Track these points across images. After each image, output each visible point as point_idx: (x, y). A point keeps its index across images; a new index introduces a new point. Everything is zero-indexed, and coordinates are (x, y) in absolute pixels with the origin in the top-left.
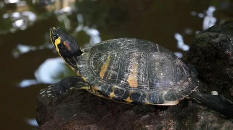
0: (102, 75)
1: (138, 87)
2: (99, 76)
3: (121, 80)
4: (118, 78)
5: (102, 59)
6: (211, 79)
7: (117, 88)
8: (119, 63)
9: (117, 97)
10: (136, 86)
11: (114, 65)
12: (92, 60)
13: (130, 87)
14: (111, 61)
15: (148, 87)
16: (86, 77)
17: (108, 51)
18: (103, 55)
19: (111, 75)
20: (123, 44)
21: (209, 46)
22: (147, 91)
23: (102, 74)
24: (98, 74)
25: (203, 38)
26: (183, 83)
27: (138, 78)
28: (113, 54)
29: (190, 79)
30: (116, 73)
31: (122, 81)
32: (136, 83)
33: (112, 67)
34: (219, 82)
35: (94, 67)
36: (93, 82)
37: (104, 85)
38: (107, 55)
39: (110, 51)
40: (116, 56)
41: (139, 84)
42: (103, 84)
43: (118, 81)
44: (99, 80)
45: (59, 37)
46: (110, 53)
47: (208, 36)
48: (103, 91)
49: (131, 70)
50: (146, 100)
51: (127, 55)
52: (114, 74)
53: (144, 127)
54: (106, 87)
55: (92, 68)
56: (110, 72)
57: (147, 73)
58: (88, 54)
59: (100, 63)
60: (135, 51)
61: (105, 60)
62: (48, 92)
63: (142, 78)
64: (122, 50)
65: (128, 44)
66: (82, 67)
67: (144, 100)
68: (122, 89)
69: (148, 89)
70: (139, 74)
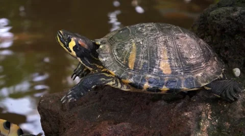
0: (131, 66)
1: (172, 73)
2: (128, 67)
3: (153, 68)
4: (150, 66)
5: (127, 48)
6: (230, 57)
7: (150, 77)
8: (147, 50)
9: (152, 87)
10: (170, 72)
11: (142, 53)
12: (115, 51)
13: (164, 74)
14: (137, 49)
15: (181, 71)
16: (114, 70)
17: (131, 38)
18: (126, 44)
19: (142, 64)
20: (144, 30)
21: (228, 21)
22: (181, 76)
23: (132, 64)
24: (127, 66)
25: (220, 14)
26: (212, 63)
27: (171, 64)
28: (138, 41)
29: (216, 58)
30: (146, 61)
31: (155, 69)
32: (170, 68)
33: (141, 55)
34: (239, 58)
35: (119, 59)
36: (123, 75)
37: (136, 76)
38: (131, 43)
39: (133, 39)
40: (141, 43)
41: (172, 70)
42: (134, 75)
43: (150, 69)
44: (129, 71)
45: (72, 39)
46: (133, 41)
47: (225, 11)
48: (136, 83)
49: (162, 56)
50: (182, 85)
51: (153, 41)
52: (145, 62)
53: (183, 115)
54: (138, 79)
55: (117, 59)
56: (140, 62)
57: (178, 57)
58: (107, 46)
59: (125, 53)
60: (159, 35)
61: (131, 50)
62: (68, 97)
63: (174, 64)
64: (146, 36)
65: (150, 28)
66: (106, 61)
67: (181, 86)
68: (156, 77)
69: (182, 73)
70: (170, 59)
